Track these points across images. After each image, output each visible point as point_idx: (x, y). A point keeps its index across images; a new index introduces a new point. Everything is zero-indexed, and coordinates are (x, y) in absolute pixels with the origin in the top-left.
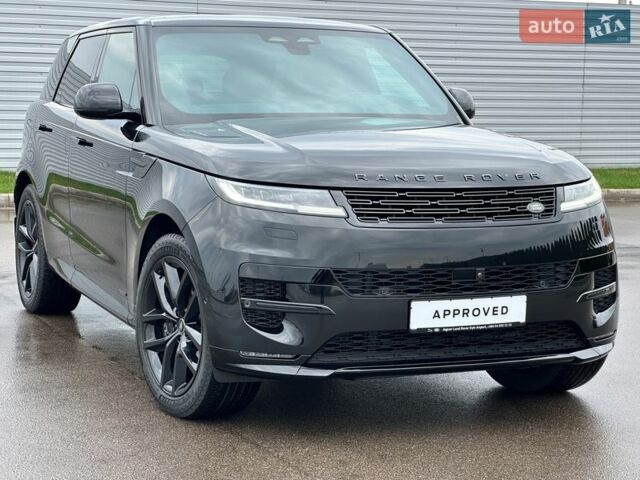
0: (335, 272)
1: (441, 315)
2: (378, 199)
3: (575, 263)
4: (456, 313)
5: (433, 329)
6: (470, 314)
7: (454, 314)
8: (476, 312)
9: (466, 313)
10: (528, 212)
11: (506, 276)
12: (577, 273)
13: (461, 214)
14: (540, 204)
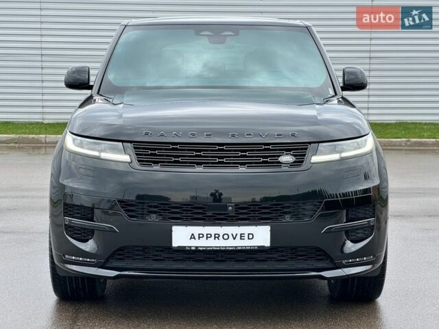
0: (119, 201)
1: (197, 237)
2: (155, 150)
3: (321, 202)
4: (208, 236)
5: (190, 247)
6: (221, 237)
7: (207, 238)
8: (226, 237)
9: (217, 237)
10: (279, 162)
11: (253, 211)
12: (322, 210)
13: (219, 163)
14: (291, 157)
